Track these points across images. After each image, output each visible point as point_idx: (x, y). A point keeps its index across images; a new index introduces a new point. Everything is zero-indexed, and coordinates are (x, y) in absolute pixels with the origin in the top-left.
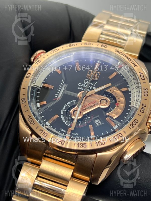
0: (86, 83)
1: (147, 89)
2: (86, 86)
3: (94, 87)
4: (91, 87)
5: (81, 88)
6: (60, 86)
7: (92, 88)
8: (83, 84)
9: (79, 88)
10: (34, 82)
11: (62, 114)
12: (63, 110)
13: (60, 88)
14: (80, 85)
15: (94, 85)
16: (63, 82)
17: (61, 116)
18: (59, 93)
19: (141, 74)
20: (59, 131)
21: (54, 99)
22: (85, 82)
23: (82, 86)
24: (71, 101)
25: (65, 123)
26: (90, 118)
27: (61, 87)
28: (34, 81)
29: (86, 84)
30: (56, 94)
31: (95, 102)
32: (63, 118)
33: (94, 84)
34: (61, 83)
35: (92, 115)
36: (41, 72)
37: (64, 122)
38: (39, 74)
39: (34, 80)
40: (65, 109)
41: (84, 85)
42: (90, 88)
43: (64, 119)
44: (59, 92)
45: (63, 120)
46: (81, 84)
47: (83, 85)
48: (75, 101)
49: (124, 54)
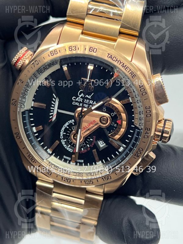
0: (81, 96)
1: (149, 108)
2: (81, 100)
3: (90, 101)
4: (87, 101)
5: (77, 104)
6: (52, 102)
7: (89, 102)
8: (78, 97)
9: (74, 103)
10: (23, 107)
11: (62, 139)
12: (62, 133)
13: (53, 106)
14: (75, 100)
15: (90, 98)
16: (55, 97)
17: (62, 141)
18: (53, 112)
19: (141, 88)
20: (63, 159)
21: (49, 120)
22: (79, 95)
23: (77, 101)
24: (69, 122)
25: (68, 149)
26: (93, 141)
27: (54, 103)
28: (23, 105)
29: (81, 98)
30: (50, 114)
31: (94, 121)
32: (63, 143)
33: (90, 96)
34: (53, 99)
35: (94, 136)
36: (27, 92)
37: (66, 148)
38: (26, 95)
39: (22, 103)
40: (64, 132)
41: (79, 99)
42: (87, 103)
43: (65, 144)
44: (53, 110)
45: (65, 146)
46: (75, 98)
47: (77, 99)
48: (73, 120)
49: (118, 60)
